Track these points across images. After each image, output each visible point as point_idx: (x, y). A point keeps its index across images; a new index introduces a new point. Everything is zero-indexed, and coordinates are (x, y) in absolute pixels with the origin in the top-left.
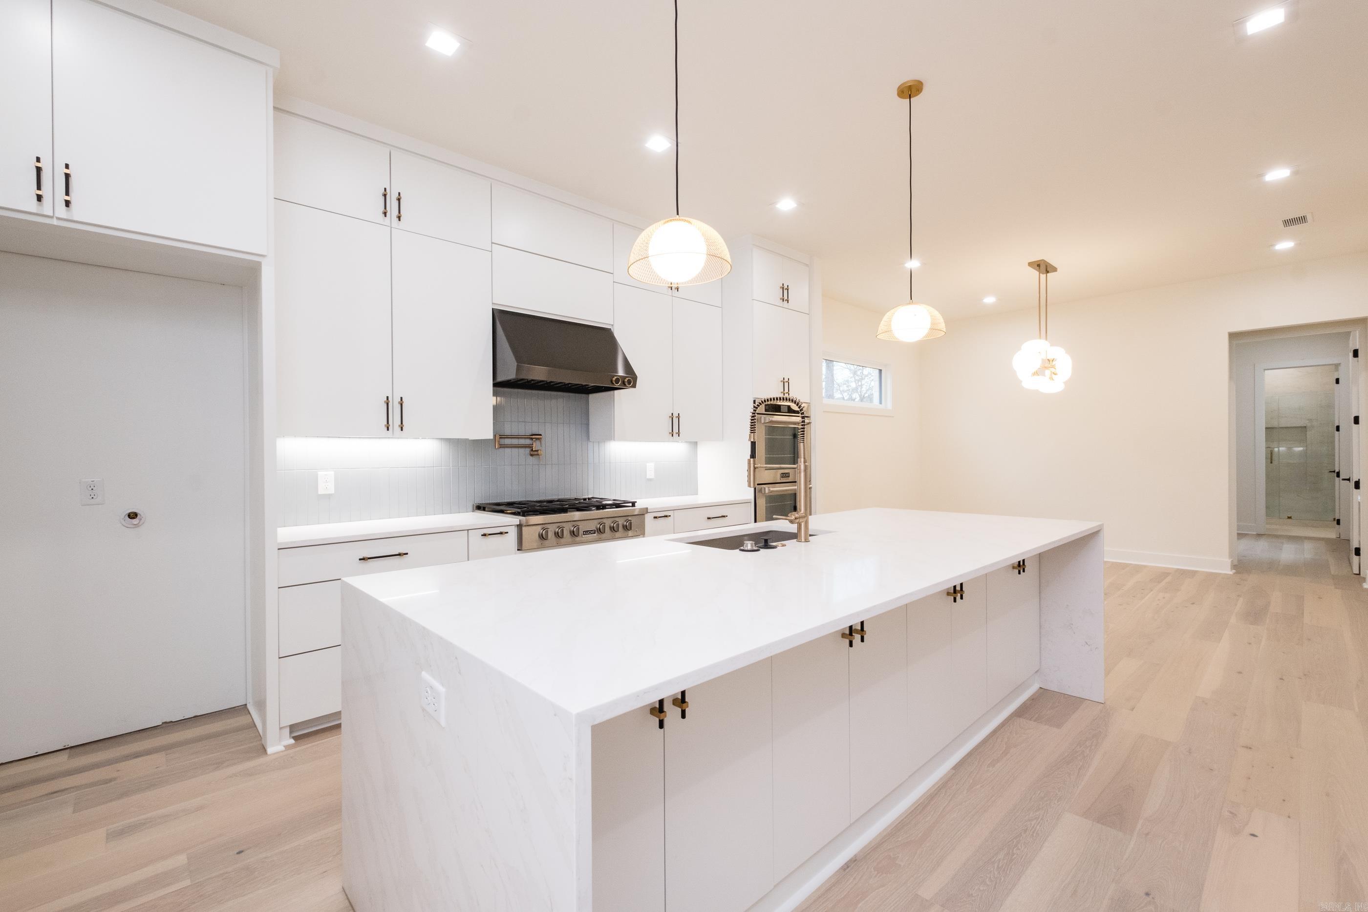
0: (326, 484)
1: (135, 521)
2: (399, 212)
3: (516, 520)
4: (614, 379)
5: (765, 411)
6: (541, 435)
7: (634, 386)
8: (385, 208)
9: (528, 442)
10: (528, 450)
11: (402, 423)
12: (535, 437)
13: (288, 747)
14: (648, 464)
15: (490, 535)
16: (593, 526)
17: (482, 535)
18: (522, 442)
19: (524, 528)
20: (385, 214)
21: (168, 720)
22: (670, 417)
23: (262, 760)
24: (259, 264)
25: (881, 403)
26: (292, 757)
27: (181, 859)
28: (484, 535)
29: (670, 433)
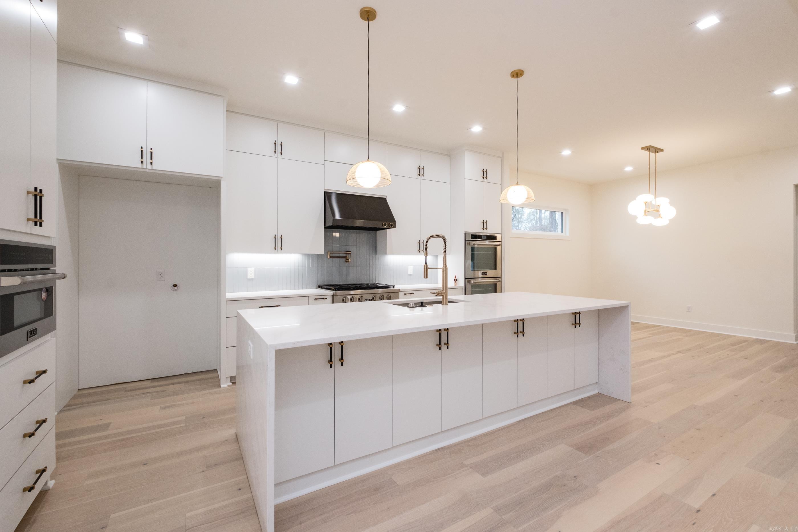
0: (251, 274)
1: (176, 288)
2: (281, 151)
3: (331, 292)
4: (384, 224)
5: (472, 239)
6: (350, 252)
7: (395, 227)
8: (275, 150)
9: (344, 255)
10: (344, 259)
11: (281, 247)
12: (348, 252)
13: (229, 386)
14: (409, 267)
15: (318, 299)
16: (370, 297)
17: (315, 299)
18: (341, 255)
19: (334, 296)
20: (275, 152)
21: (187, 372)
22: (418, 242)
23: (219, 389)
24: (220, 180)
25: (562, 232)
26: (229, 389)
27: (184, 418)
28: (316, 299)
29: (418, 251)
